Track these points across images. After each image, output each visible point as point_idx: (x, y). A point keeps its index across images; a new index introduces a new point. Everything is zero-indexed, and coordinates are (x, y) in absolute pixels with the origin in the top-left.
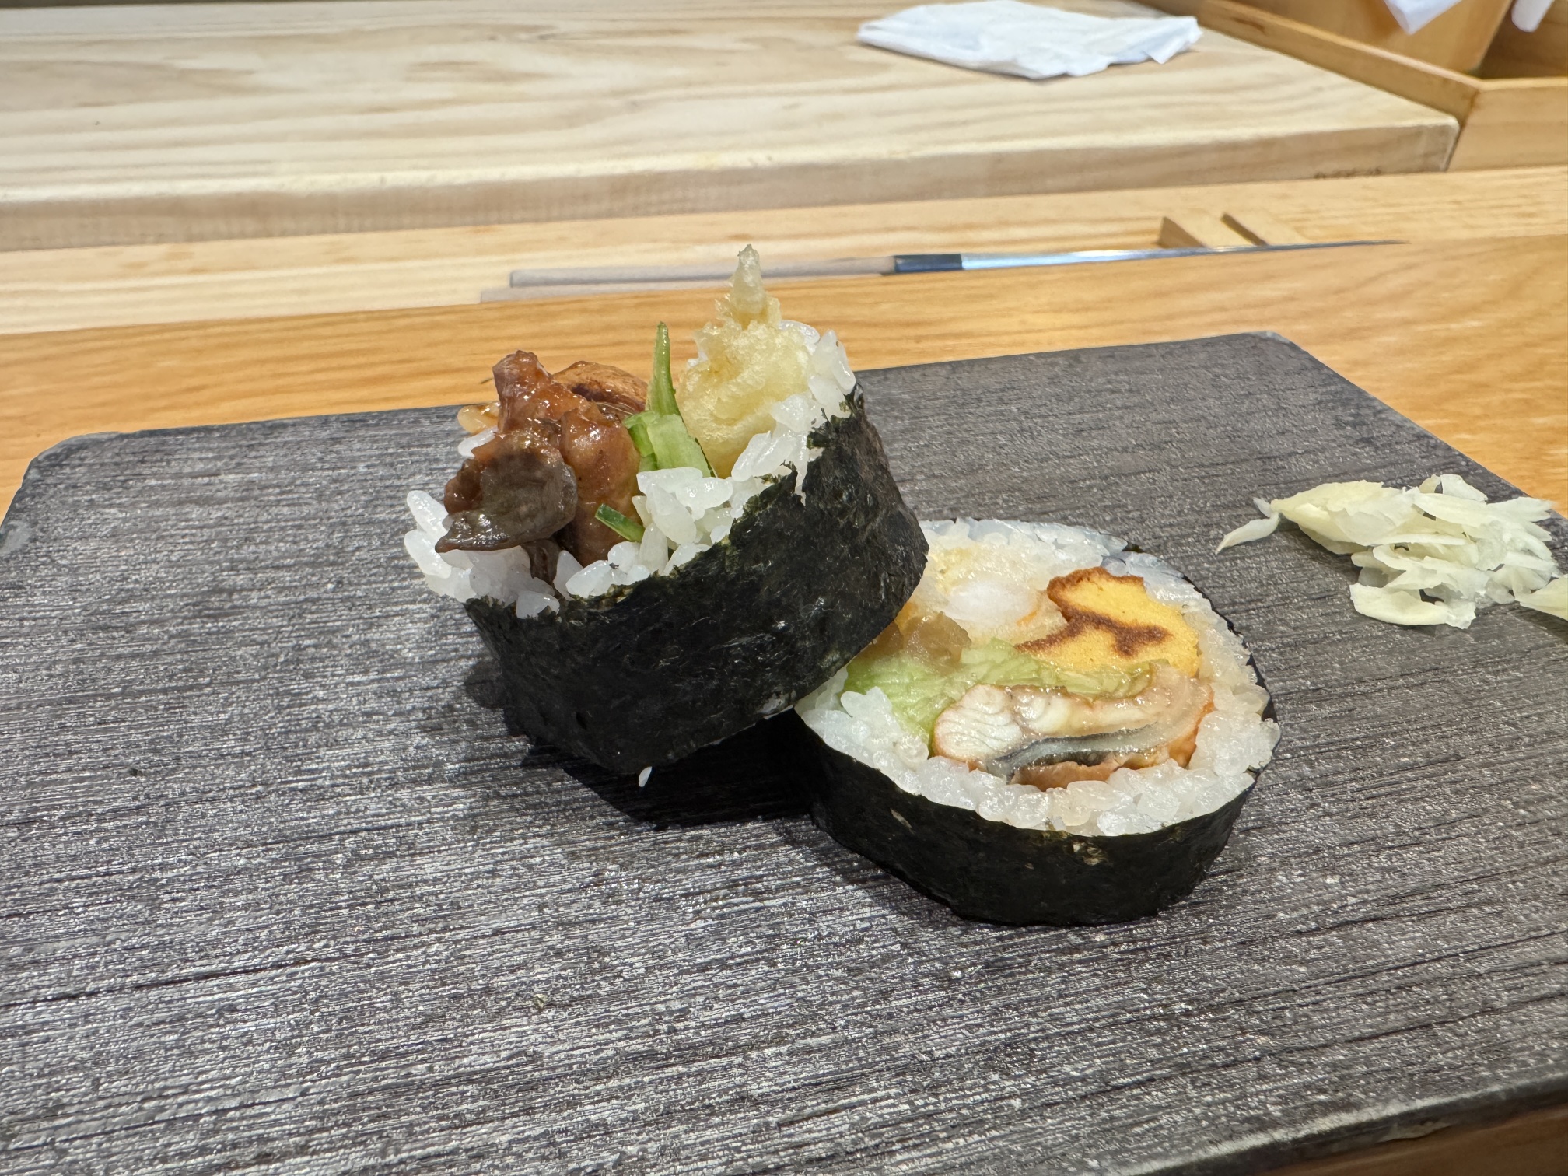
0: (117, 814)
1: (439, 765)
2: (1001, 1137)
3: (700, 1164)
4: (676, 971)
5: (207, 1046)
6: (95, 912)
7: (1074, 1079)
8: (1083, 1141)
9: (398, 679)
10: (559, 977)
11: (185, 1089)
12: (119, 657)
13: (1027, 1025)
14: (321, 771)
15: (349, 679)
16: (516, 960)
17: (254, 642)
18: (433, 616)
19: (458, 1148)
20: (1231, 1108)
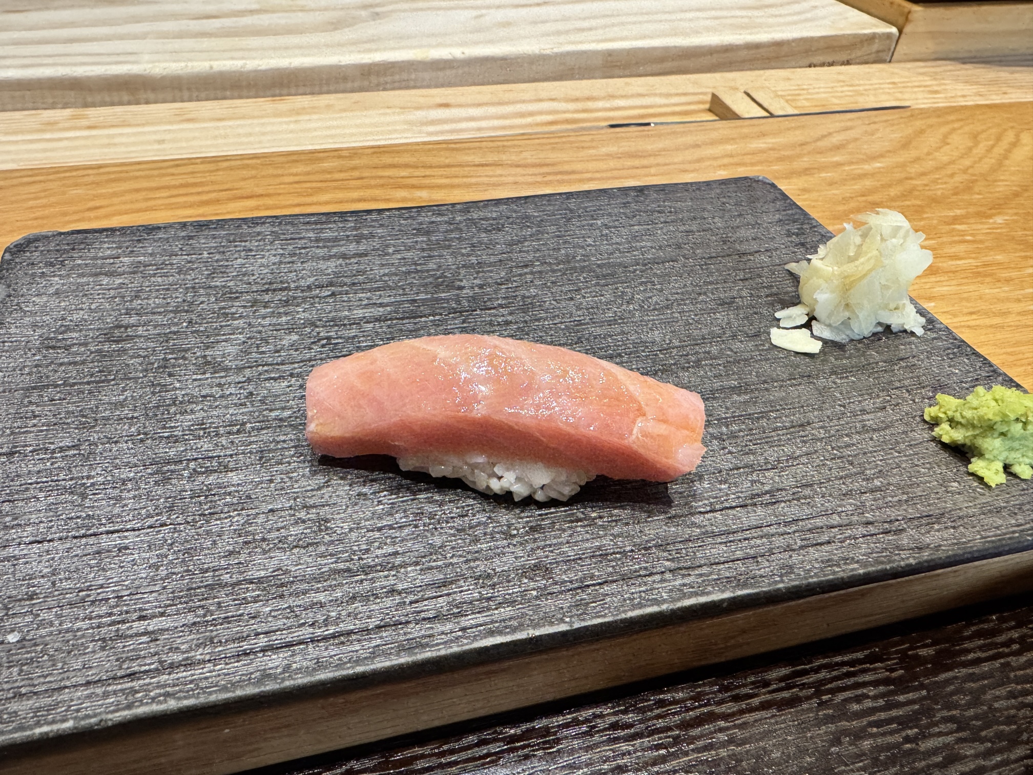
0: (62, 449)
1: (244, 424)
2: (523, 608)
3: (368, 620)
4: (365, 530)
5: (113, 566)
6: (51, 500)
7: (566, 582)
8: (565, 610)
9: (222, 377)
10: (302, 533)
11: (101, 586)
12: (61, 364)
13: (547, 557)
14: (177, 427)
15: (195, 377)
16: (280, 525)
17: (139, 356)
18: (244, 342)
19: (243, 614)
20: (643, 595)
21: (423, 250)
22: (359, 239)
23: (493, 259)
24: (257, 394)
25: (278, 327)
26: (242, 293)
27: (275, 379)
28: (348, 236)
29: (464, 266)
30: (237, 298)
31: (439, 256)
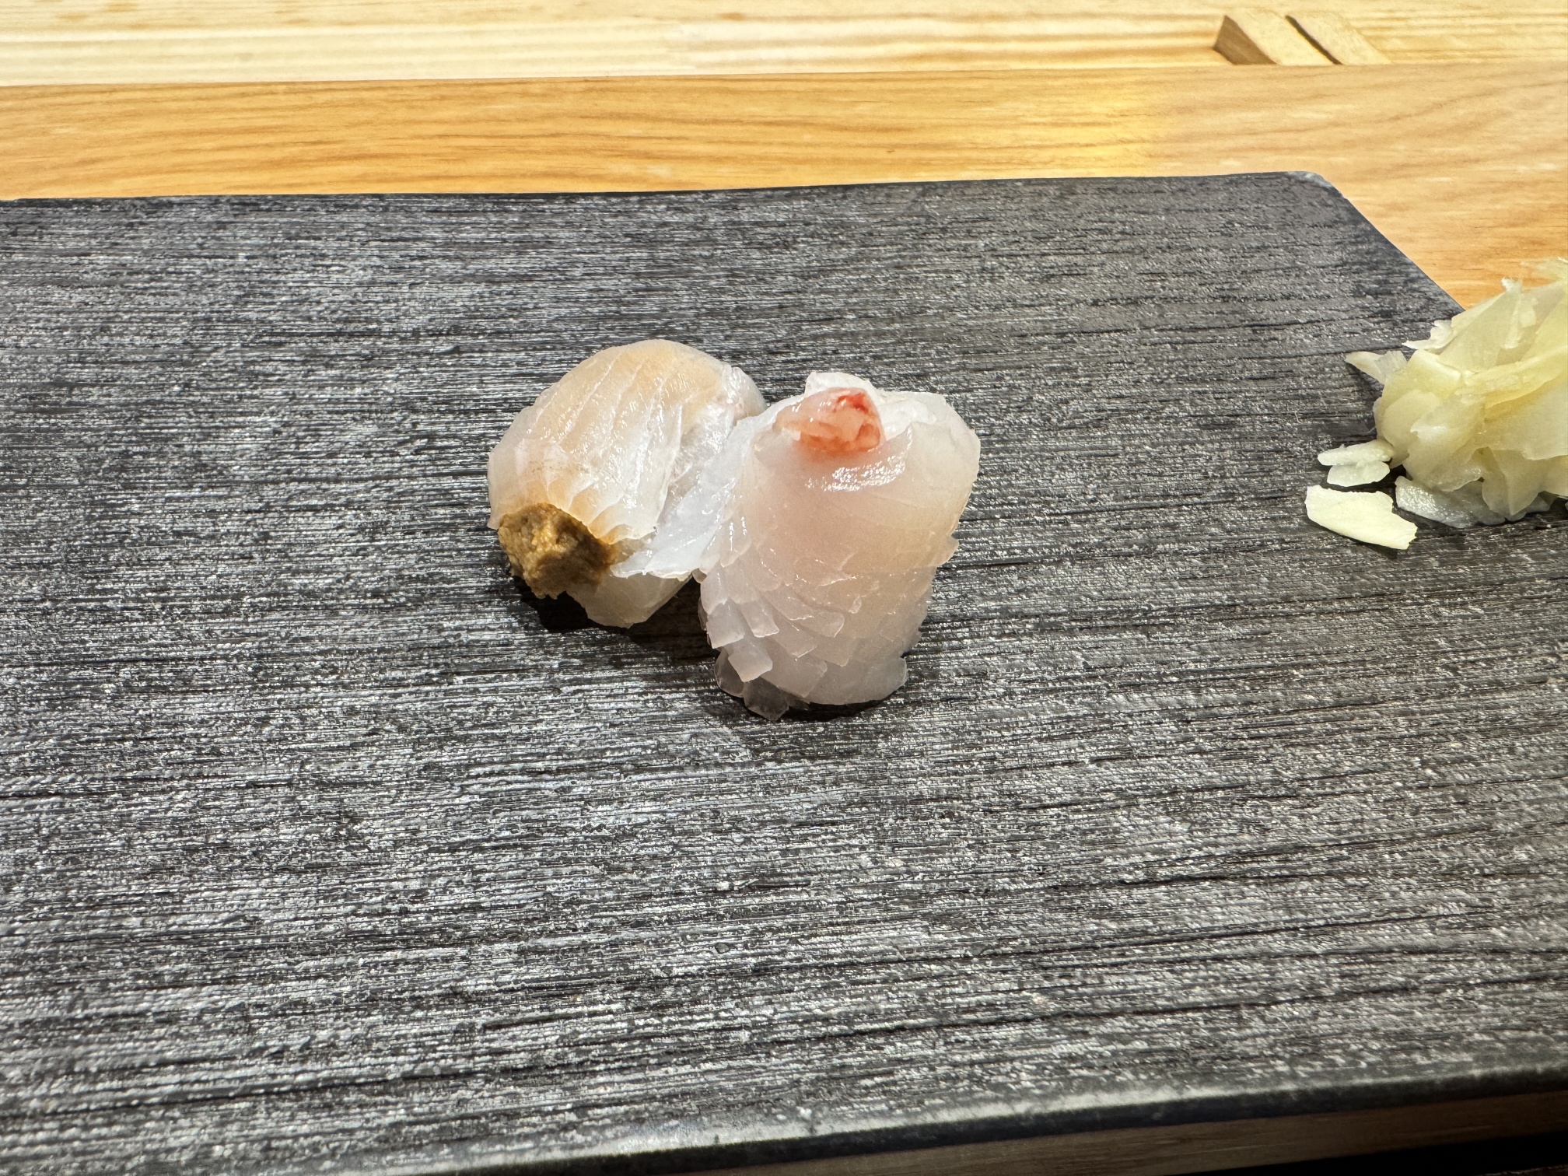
1: (239, 596)
2: (716, 1071)
3: (390, 1059)
4: (425, 848)
7: (815, 1018)
8: (803, 1088)
9: (220, 498)
10: (300, 841)
13: (784, 952)
14: (116, 592)
15: (170, 493)
16: (261, 817)
17: (81, 444)
18: (276, 432)
19: (148, 1010)
20: (978, 1071)
21: (638, 275)
22: (522, 247)
23: (768, 302)
24: (277, 538)
25: (341, 407)
26: (292, 335)
27: (315, 509)
28: (504, 241)
29: (711, 313)
30: (281, 344)
31: (666, 289)
